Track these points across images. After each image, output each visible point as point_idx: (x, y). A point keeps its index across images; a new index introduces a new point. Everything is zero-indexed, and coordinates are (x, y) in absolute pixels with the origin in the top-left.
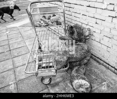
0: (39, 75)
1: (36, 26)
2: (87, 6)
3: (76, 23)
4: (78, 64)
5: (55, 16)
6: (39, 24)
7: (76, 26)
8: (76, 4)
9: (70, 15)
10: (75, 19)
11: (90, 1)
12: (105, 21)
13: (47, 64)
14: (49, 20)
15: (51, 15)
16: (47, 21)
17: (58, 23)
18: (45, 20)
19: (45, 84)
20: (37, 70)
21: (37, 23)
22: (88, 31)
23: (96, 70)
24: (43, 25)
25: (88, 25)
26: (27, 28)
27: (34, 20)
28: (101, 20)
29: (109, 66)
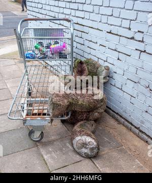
0: (28, 123)
1: (27, 57)
2: (107, 32)
3: (89, 57)
4: (84, 118)
5: (58, 43)
6: (32, 55)
7: (88, 62)
8: (92, 28)
9: (82, 44)
10: (88, 50)
11: (111, 25)
12: (130, 56)
13: (40, 111)
14: (48, 50)
15: (52, 42)
16: (45, 50)
17: (62, 56)
18: (42, 49)
19: (34, 141)
20: (24, 117)
21: (29, 52)
22: (105, 71)
23: (111, 131)
24: (37, 56)
25: (107, 61)
26: (9, 60)
27: (24, 47)
28: (125, 54)
29: (132, 127)
